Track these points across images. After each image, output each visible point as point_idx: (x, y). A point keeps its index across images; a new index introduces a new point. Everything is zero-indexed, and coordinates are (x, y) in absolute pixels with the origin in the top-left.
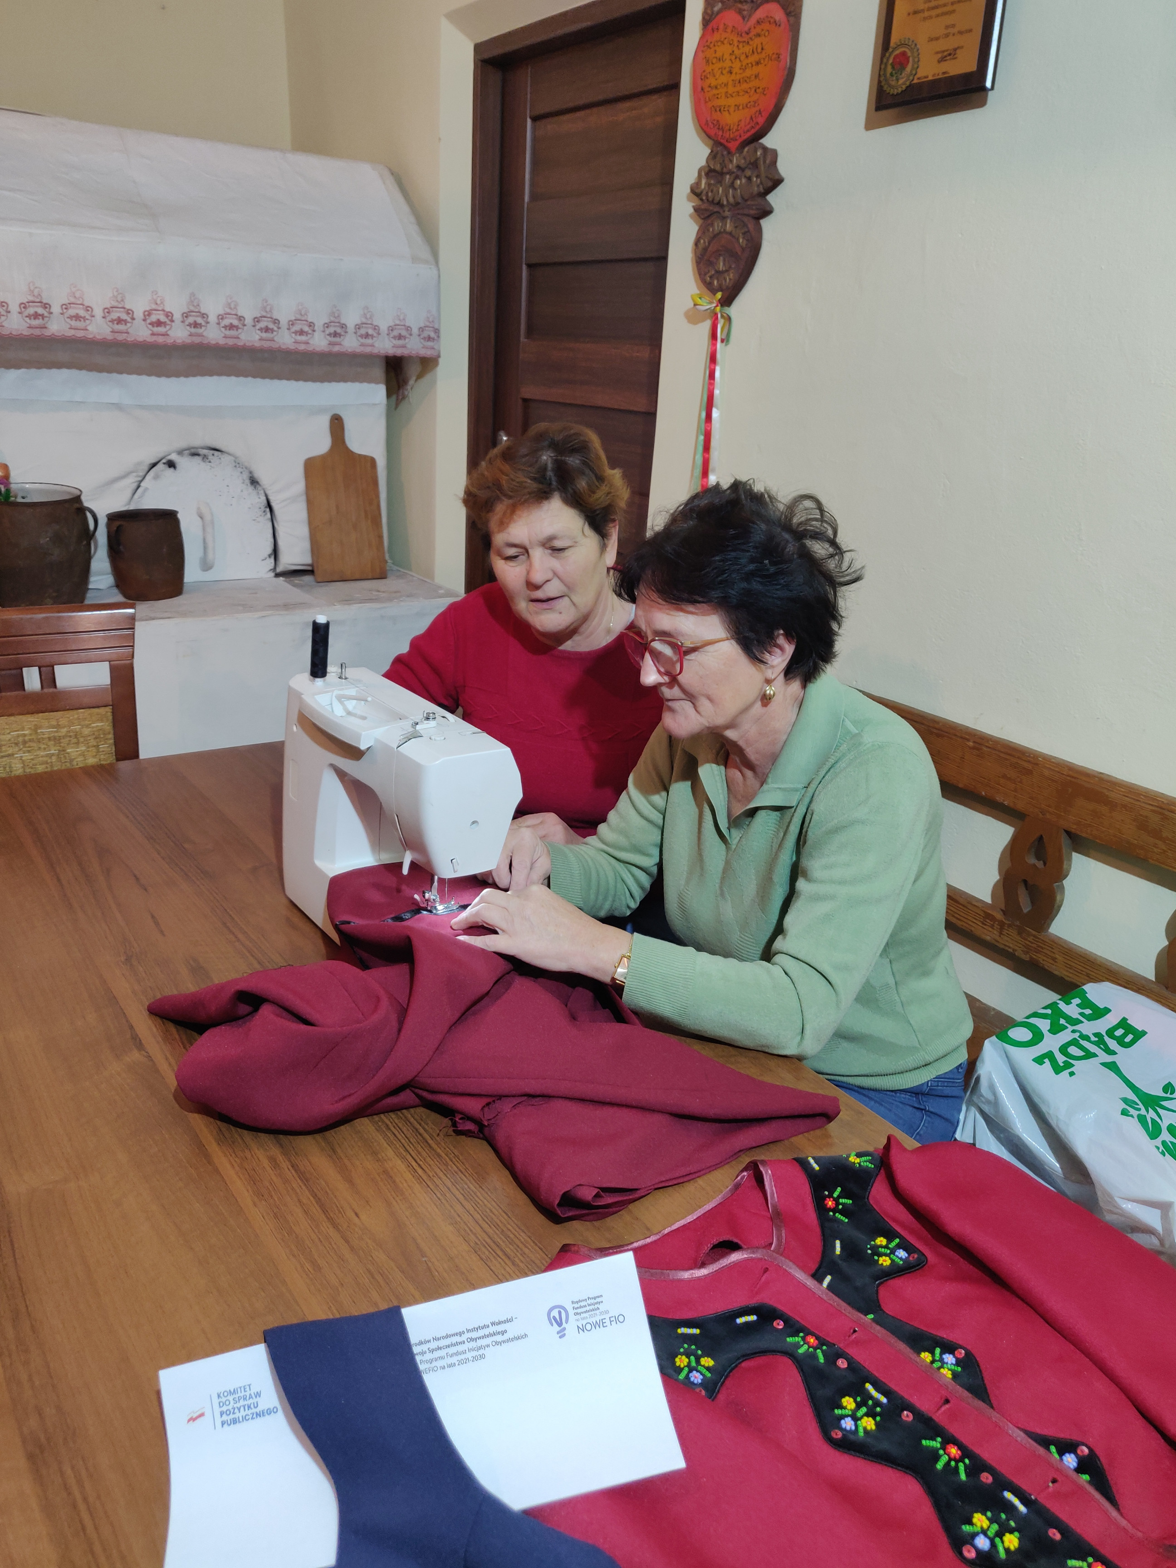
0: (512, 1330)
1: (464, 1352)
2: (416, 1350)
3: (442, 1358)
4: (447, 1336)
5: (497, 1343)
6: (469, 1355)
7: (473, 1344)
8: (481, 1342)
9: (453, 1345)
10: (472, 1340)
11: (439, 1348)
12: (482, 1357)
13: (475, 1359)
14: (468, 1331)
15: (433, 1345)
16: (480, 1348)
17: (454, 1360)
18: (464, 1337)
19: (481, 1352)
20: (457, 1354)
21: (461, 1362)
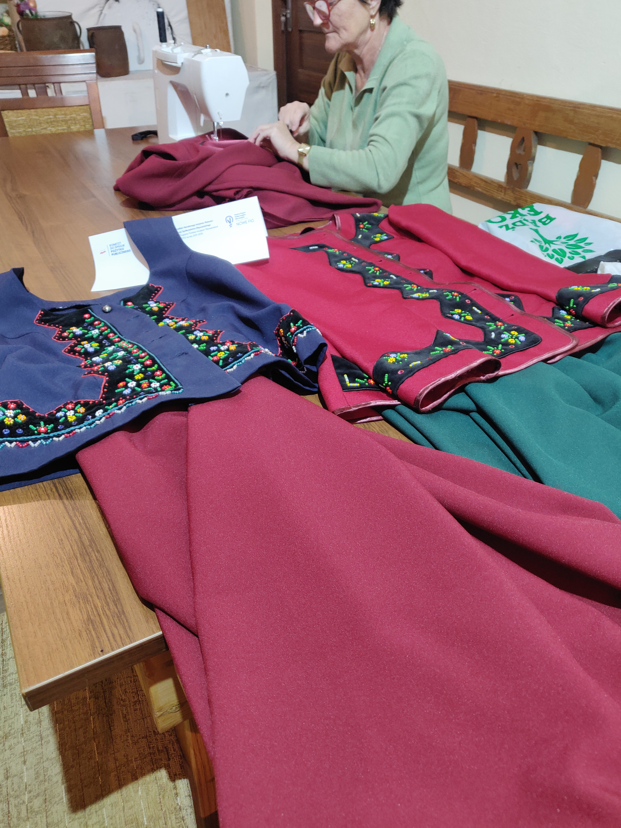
0: (212, 225)
1: (195, 232)
2: (178, 231)
3: (187, 234)
4: (189, 226)
5: (207, 229)
6: (197, 233)
7: (198, 229)
8: (201, 229)
9: (191, 229)
10: (198, 228)
11: (186, 231)
12: (202, 234)
13: (199, 234)
14: (197, 225)
15: (184, 229)
16: (201, 231)
17: (192, 235)
18: (195, 227)
19: (201, 232)
20: (193, 233)
21: (194, 236)
